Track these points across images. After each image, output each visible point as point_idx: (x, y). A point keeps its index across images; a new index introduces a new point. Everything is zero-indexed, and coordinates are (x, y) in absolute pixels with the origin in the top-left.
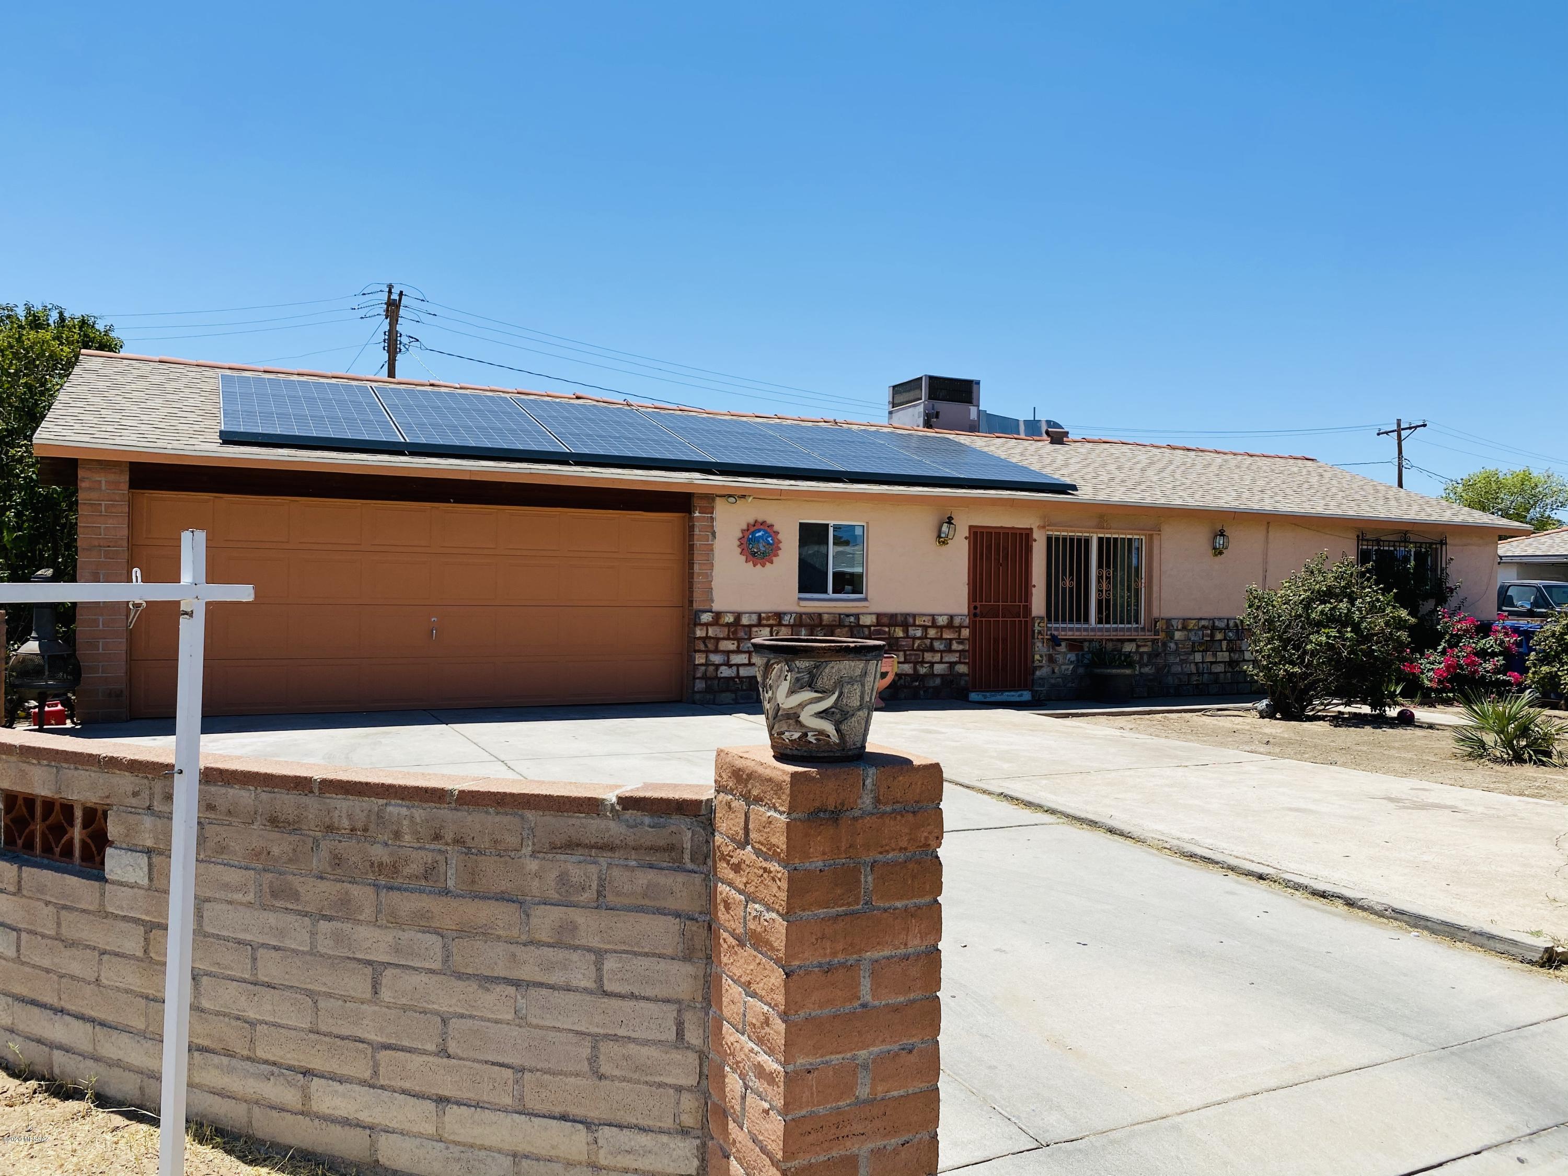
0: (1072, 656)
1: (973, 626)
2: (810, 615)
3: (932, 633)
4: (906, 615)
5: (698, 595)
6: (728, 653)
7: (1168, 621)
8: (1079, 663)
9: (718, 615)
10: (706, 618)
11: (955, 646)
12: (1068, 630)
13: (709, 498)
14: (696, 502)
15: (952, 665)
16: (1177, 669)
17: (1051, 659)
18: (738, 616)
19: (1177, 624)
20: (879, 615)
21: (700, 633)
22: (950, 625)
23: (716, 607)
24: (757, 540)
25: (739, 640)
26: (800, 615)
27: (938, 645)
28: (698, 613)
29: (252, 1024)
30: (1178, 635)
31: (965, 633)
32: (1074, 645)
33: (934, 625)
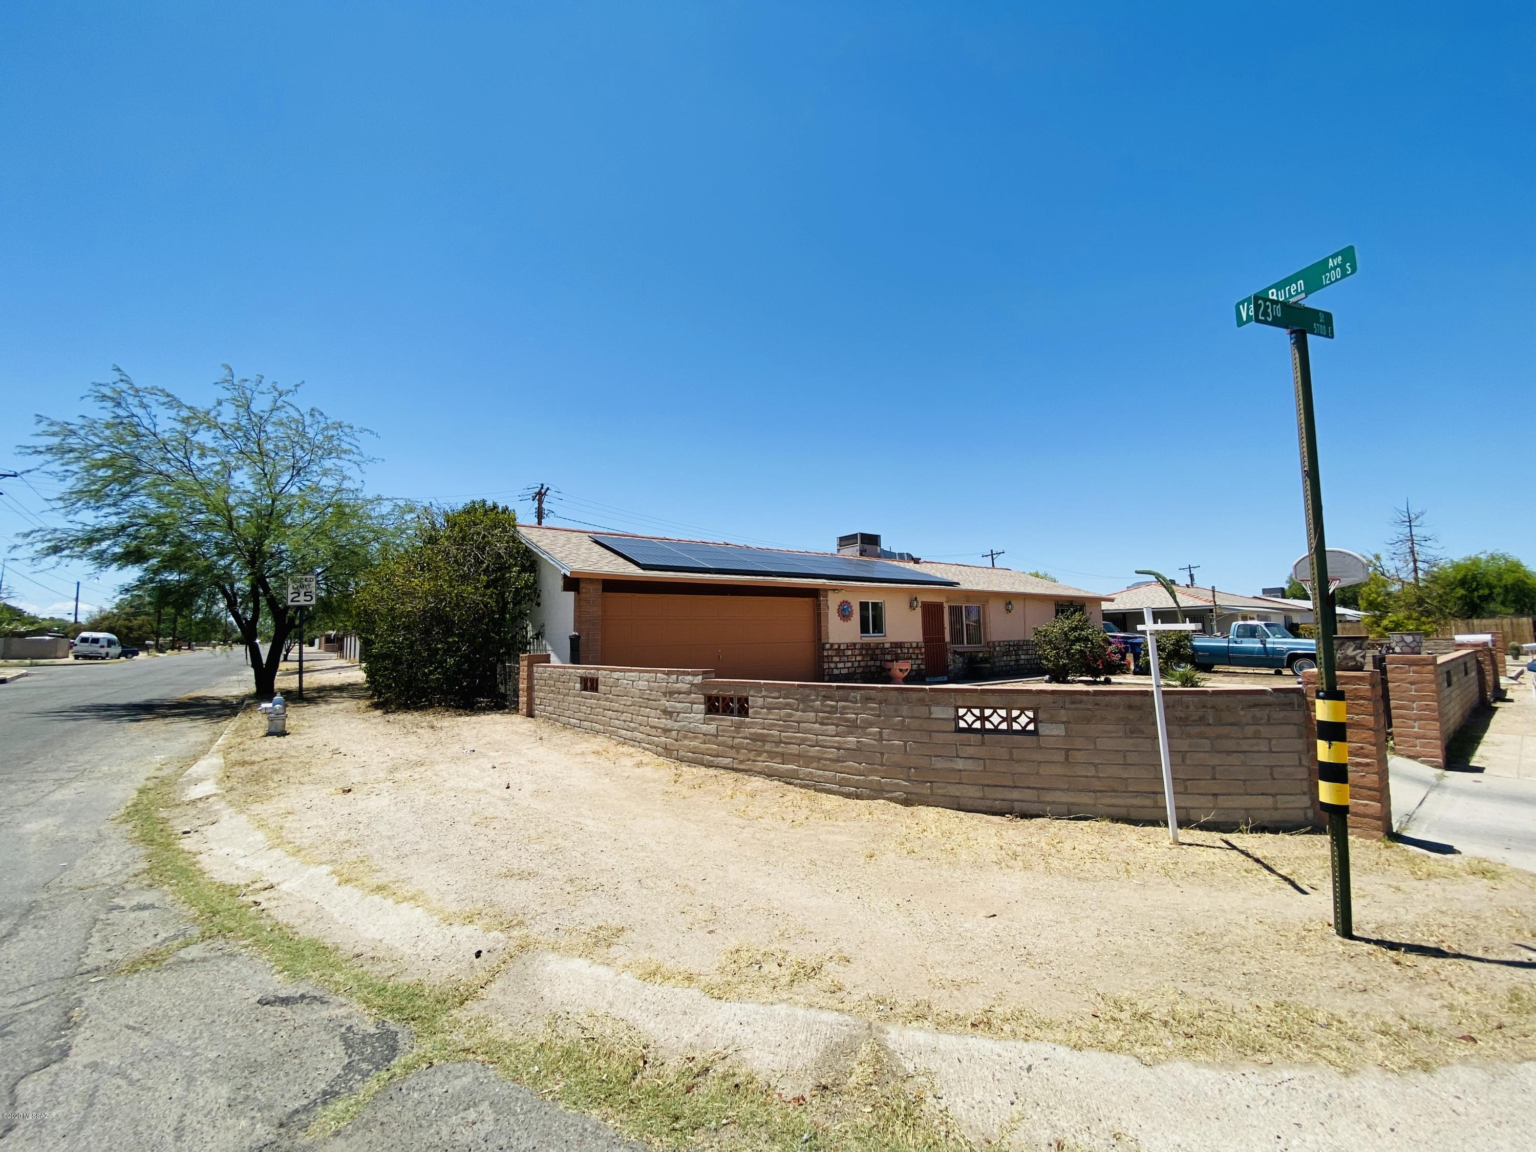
0: (961, 660)
1: (925, 647)
2: (866, 644)
3: (911, 651)
4: (901, 643)
5: (823, 637)
6: (836, 662)
7: (994, 642)
8: (964, 663)
9: (832, 645)
10: (828, 646)
11: (920, 657)
12: (959, 648)
13: (826, 590)
14: (822, 593)
15: (919, 665)
16: (998, 664)
17: (954, 662)
18: (839, 645)
19: (997, 644)
20: (891, 643)
21: (825, 654)
22: (917, 647)
23: (831, 641)
24: (843, 610)
25: (840, 656)
26: (862, 644)
27: (914, 656)
28: (824, 644)
29: (1126, 779)
30: (997, 649)
31: (923, 650)
32: (961, 654)
33: (911, 647)
